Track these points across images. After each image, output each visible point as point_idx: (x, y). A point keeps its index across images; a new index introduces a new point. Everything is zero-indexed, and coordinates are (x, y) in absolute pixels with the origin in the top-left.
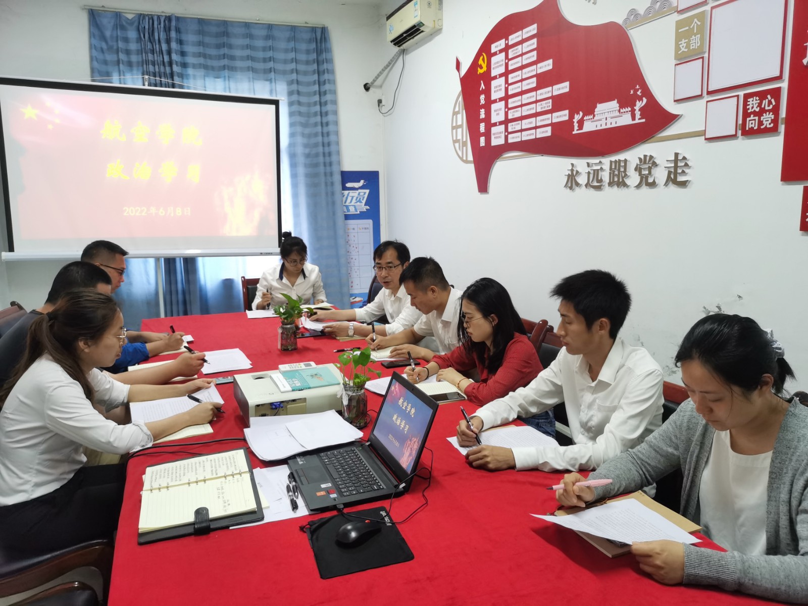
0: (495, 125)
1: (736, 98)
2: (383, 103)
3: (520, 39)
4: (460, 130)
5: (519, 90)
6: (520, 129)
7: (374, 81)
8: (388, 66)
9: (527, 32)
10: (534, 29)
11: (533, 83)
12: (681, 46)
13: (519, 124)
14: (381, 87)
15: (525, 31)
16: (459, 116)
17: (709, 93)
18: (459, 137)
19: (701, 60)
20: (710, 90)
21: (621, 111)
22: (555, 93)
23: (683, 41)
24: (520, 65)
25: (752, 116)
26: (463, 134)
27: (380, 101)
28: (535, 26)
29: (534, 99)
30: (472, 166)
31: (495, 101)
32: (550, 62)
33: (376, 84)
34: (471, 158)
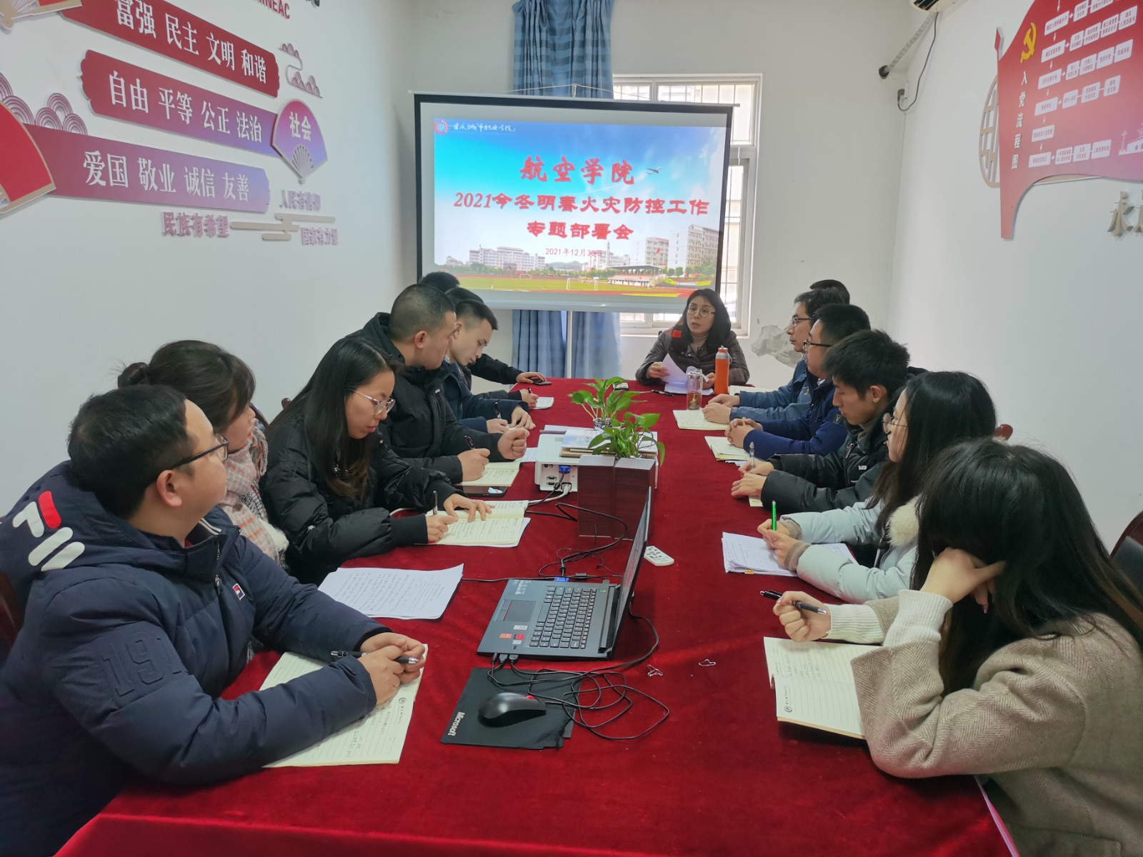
2: (906, 95)
4: (990, 135)
7: (895, 62)
8: (915, 39)
14: (906, 70)
16: (992, 113)
18: (989, 147)
26: (992, 141)
27: (901, 92)
30: (998, 190)
33: (897, 66)
34: (998, 180)
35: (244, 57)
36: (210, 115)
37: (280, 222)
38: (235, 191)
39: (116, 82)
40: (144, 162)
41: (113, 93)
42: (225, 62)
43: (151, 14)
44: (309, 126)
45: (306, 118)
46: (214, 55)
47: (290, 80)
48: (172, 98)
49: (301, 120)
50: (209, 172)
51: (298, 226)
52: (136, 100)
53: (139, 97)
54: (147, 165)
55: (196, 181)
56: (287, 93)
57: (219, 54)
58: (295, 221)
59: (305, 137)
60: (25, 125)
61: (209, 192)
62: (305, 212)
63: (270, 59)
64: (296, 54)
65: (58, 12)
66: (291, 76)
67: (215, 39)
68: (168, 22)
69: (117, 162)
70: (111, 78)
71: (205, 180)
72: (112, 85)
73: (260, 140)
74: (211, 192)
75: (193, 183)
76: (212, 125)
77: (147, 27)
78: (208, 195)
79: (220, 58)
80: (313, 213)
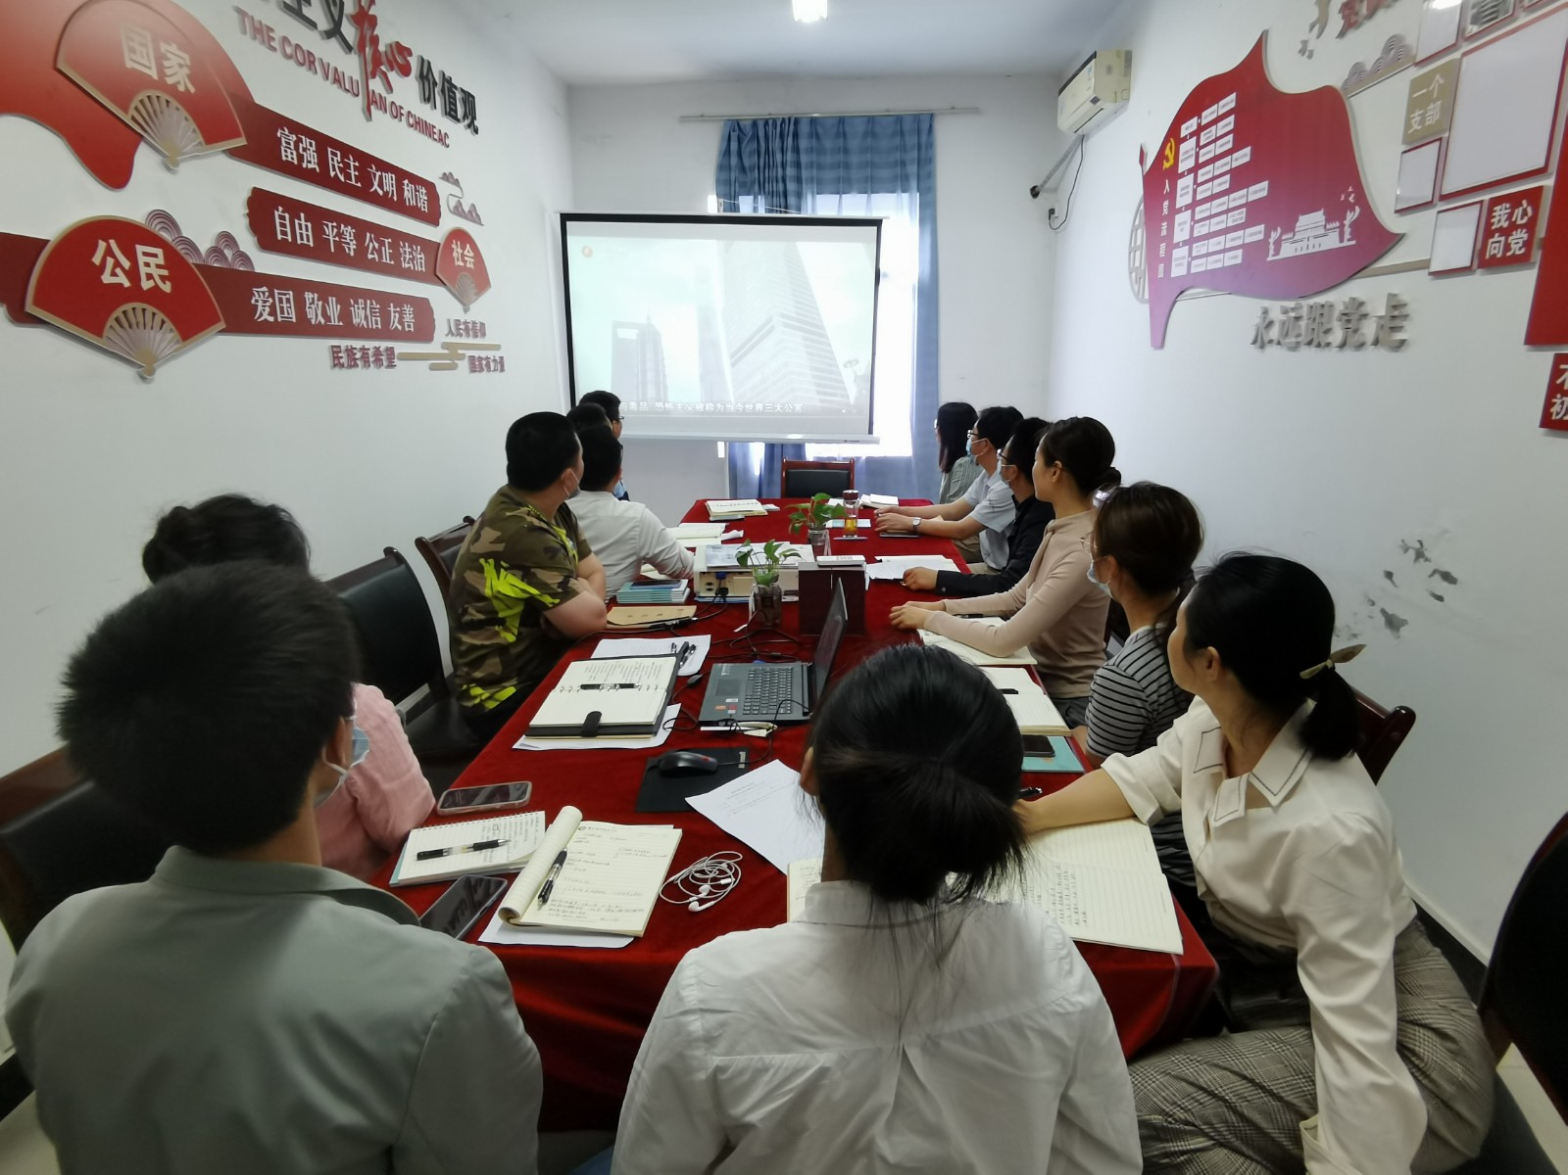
0: (1177, 246)
1: (1478, 206)
2: (1056, 214)
3: (1214, 116)
4: (1138, 253)
5: (1209, 194)
6: (1205, 252)
7: (1045, 182)
8: (1063, 160)
9: (1224, 106)
10: (1231, 102)
11: (1224, 183)
12: (1413, 121)
13: (1204, 245)
14: (1055, 190)
15: (1222, 103)
16: (1139, 231)
17: (1444, 198)
18: (1137, 264)
19: (1438, 143)
20: (1444, 192)
21: (1328, 227)
22: (1251, 198)
23: (1418, 113)
24: (1212, 155)
25: (1497, 235)
26: (1140, 258)
27: (1052, 211)
28: (1233, 96)
29: (1224, 208)
30: (1146, 307)
31: (1180, 211)
32: (1248, 150)
33: (1047, 186)
34: (1147, 297)
35: (405, 187)
36: (374, 246)
37: (446, 351)
38: (401, 322)
39: (282, 218)
40: (311, 295)
41: (278, 228)
42: (388, 193)
43: (314, 149)
44: (472, 254)
45: (468, 246)
46: (376, 186)
47: (452, 209)
48: (335, 230)
49: (463, 248)
50: (374, 303)
51: (464, 354)
52: (301, 234)
53: (305, 232)
54: (313, 299)
55: (362, 313)
56: (449, 222)
57: (381, 185)
58: (461, 349)
59: (470, 265)
60: (196, 265)
61: (376, 323)
62: (471, 340)
63: (430, 187)
64: (456, 183)
65: (224, 151)
66: (453, 204)
67: (377, 171)
68: (330, 156)
69: (284, 297)
70: (276, 212)
71: (371, 311)
72: (278, 221)
73: (424, 270)
74: (377, 324)
75: (359, 317)
76: (376, 256)
77: (310, 162)
78: (374, 327)
79: (382, 189)
80: (478, 341)
